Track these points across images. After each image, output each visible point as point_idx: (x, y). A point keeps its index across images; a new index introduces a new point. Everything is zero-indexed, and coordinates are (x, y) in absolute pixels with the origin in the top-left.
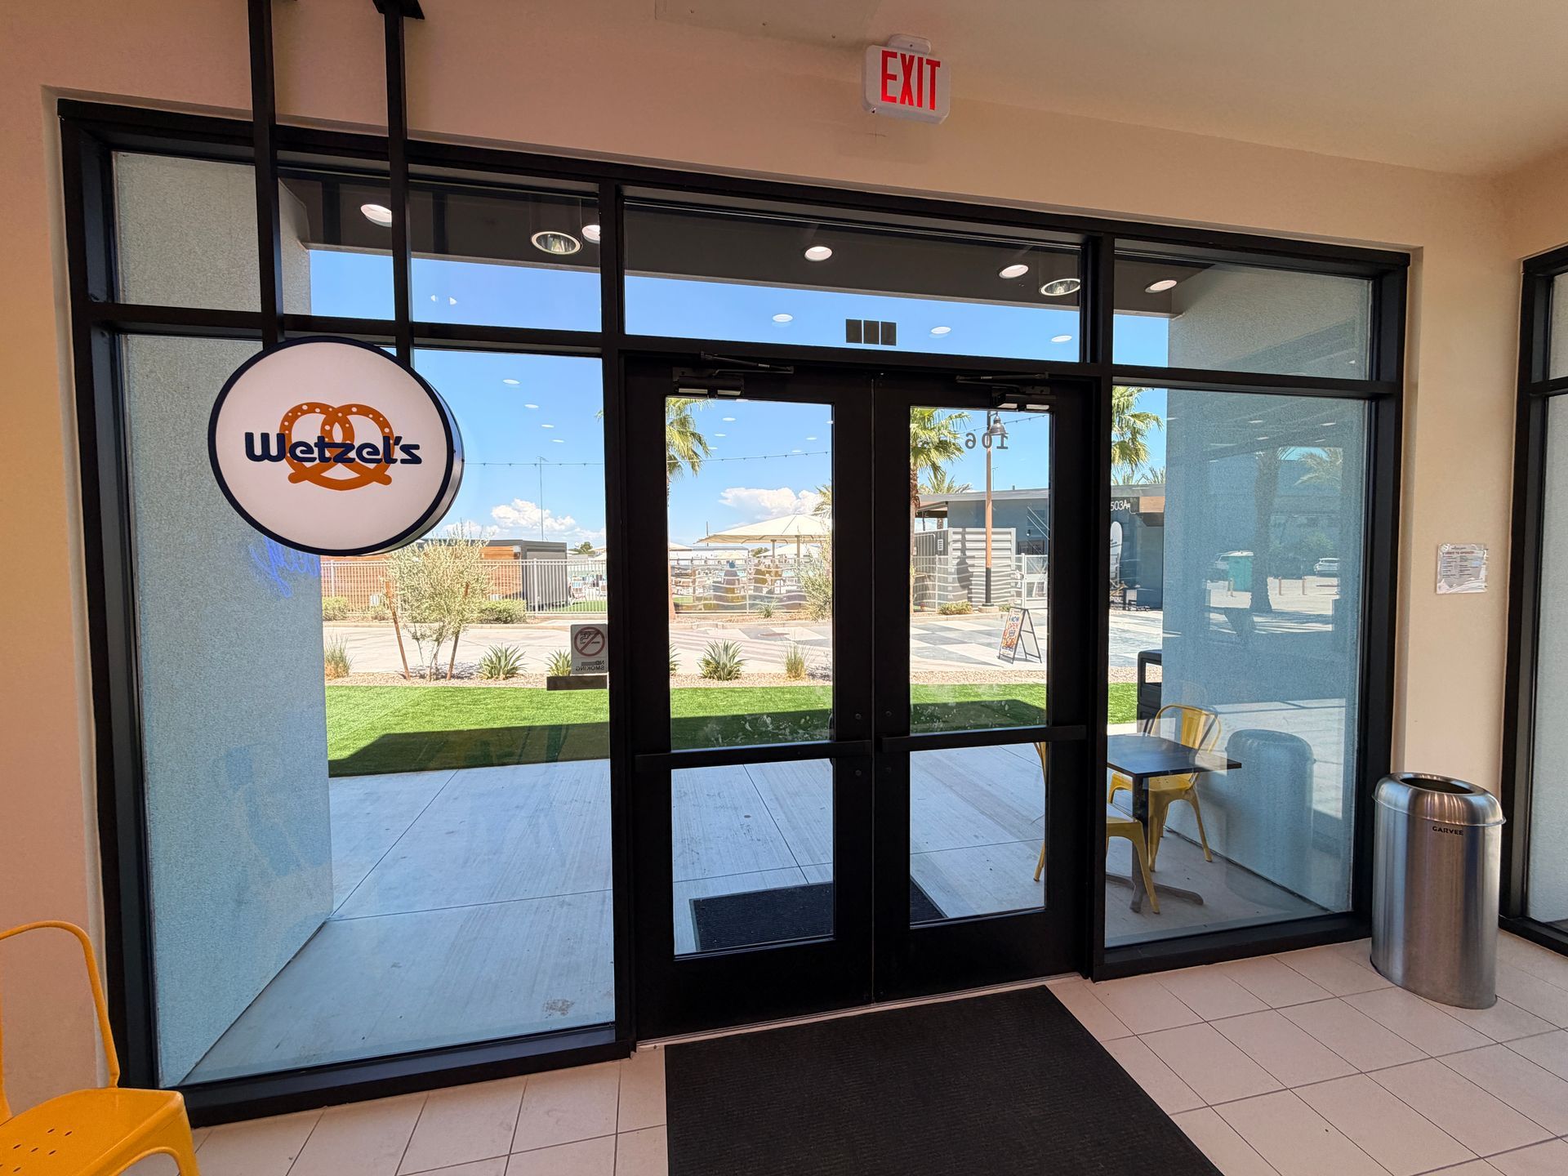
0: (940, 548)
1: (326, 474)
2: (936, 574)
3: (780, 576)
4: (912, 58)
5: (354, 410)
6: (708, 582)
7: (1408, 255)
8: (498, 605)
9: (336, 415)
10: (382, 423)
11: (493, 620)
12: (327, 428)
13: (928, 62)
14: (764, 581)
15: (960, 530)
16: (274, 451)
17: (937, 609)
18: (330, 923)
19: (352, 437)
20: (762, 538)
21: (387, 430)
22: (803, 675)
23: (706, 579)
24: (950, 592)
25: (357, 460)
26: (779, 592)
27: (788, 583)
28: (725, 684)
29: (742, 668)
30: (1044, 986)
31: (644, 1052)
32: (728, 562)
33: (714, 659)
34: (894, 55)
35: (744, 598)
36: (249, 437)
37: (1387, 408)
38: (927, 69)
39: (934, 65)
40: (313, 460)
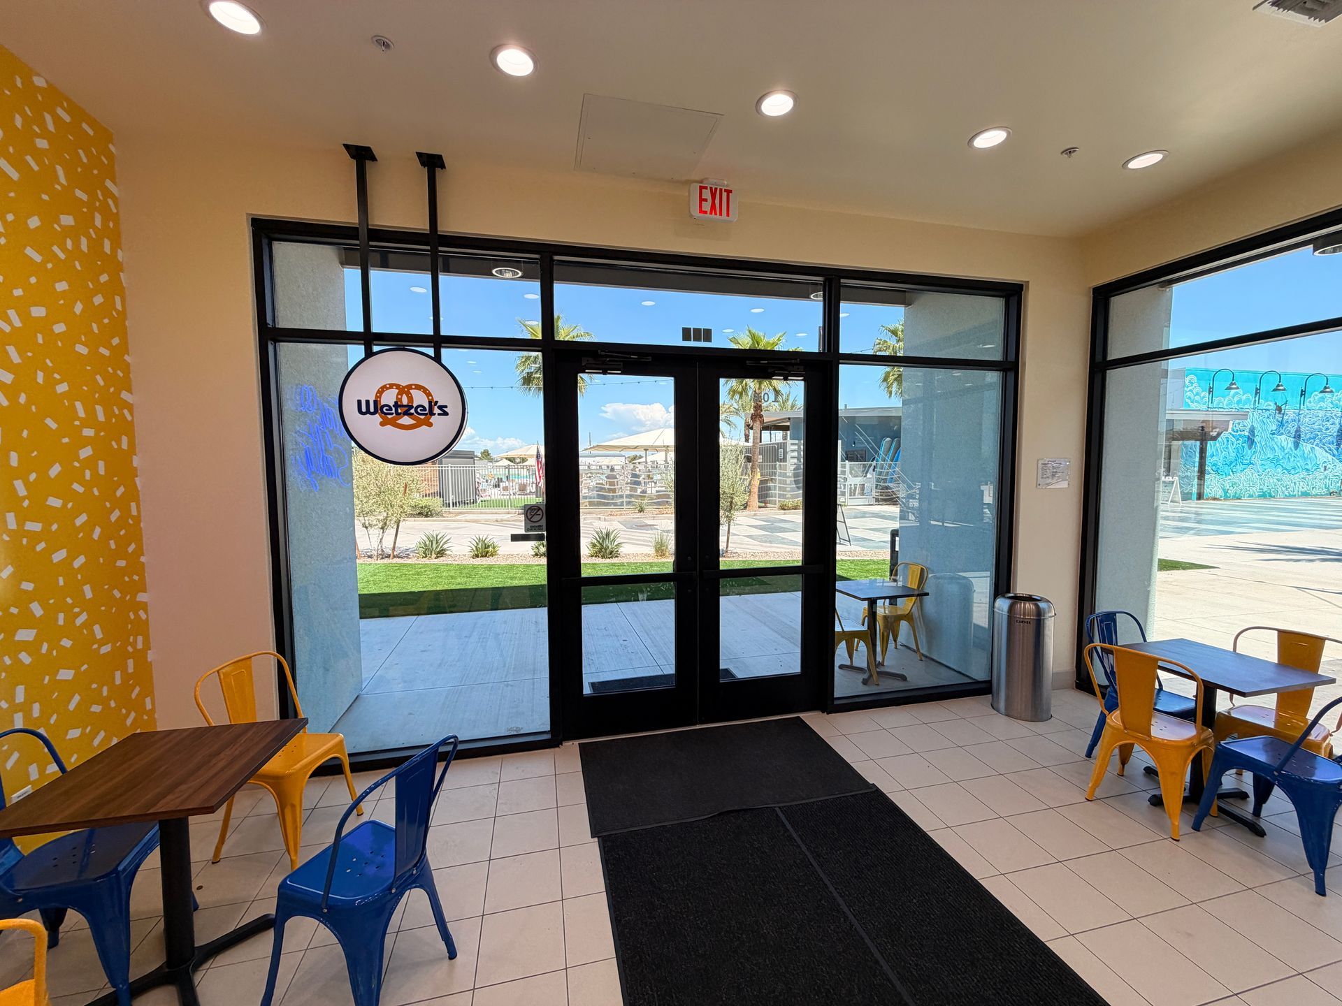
0: (781, 456)
1: (399, 422)
2: (777, 477)
3: (652, 478)
4: (716, 189)
5: (413, 387)
6: (592, 484)
7: (1022, 285)
8: (420, 502)
9: (404, 390)
10: (428, 394)
11: (417, 515)
12: (400, 397)
13: (725, 191)
14: (638, 483)
15: (797, 442)
16: (372, 410)
17: (777, 505)
18: (361, 696)
19: (412, 403)
20: (636, 447)
21: (430, 398)
22: (667, 554)
23: (590, 481)
24: (789, 492)
25: (415, 414)
26: (650, 492)
27: (658, 485)
28: (608, 561)
29: (621, 550)
30: (799, 717)
31: (565, 746)
32: (608, 467)
33: (599, 542)
34: (706, 188)
35: (621, 496)
36: (359, 402)
37: (1011, 376)
38: (724, 195)
39: (729, 192)
40: (392, 414)
